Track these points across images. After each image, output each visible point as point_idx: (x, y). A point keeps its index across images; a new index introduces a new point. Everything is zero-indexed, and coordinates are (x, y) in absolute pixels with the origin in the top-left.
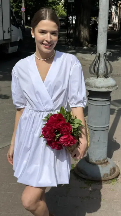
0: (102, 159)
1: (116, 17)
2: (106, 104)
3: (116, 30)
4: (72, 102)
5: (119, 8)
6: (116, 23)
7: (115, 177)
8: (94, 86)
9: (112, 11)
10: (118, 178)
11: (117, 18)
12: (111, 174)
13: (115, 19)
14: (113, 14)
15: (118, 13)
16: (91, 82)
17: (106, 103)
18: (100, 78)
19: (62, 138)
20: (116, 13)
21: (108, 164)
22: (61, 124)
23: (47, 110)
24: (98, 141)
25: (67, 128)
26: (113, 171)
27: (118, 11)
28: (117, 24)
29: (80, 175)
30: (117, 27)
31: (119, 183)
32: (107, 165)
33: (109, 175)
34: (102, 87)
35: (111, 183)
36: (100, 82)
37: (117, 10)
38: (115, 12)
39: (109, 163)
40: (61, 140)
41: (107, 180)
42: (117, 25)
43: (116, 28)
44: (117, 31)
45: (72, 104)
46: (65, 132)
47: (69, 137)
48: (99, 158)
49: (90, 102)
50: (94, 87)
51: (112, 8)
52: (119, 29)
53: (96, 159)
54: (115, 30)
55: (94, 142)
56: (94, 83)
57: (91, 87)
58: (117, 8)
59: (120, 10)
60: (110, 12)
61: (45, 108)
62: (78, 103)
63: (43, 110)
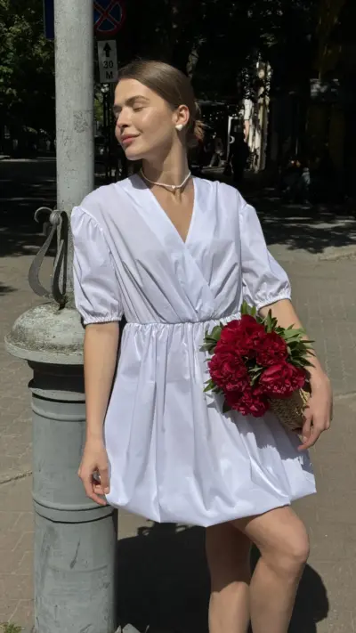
1: (254, 135)
3: (257, 168)
4: (263, 291)
5: (262, 108)
6: (255, 150)
8: (41, 342)
9: (243, 117)
11: (258, 138)
13: (253, 140)
14: (246, 123)
15: (261, 123)
16: (32, 327)
18: (70, 312)
19: (268, 373)
20: (255, 121)
22: (256, 339)
23: (203, 316)
24: (72, 565)
25: (273, 348)
27: (260, 116)
28: (259, 153)
30: (259, 160)
36: (67, 328)
37: (258, 113)
38: (251, 120)
40: (264, 380)
42: (257, 156)
43: (256, 163)
44: (259, 171)
45: (264, 297)
46: (270, 358)
47: (285, 367)
49: (39, 406)
50: (43, 347)
51: (244, 109)
52: (263, 168)
54: (253, 170)
55: (55, 570)
56: (42, 330)
57: (33, 346)
58: (256, 107)
59: (266, 115)
60: (237, 120)
61: (197, 312)
62: (279, 290)
63: (190, 317)
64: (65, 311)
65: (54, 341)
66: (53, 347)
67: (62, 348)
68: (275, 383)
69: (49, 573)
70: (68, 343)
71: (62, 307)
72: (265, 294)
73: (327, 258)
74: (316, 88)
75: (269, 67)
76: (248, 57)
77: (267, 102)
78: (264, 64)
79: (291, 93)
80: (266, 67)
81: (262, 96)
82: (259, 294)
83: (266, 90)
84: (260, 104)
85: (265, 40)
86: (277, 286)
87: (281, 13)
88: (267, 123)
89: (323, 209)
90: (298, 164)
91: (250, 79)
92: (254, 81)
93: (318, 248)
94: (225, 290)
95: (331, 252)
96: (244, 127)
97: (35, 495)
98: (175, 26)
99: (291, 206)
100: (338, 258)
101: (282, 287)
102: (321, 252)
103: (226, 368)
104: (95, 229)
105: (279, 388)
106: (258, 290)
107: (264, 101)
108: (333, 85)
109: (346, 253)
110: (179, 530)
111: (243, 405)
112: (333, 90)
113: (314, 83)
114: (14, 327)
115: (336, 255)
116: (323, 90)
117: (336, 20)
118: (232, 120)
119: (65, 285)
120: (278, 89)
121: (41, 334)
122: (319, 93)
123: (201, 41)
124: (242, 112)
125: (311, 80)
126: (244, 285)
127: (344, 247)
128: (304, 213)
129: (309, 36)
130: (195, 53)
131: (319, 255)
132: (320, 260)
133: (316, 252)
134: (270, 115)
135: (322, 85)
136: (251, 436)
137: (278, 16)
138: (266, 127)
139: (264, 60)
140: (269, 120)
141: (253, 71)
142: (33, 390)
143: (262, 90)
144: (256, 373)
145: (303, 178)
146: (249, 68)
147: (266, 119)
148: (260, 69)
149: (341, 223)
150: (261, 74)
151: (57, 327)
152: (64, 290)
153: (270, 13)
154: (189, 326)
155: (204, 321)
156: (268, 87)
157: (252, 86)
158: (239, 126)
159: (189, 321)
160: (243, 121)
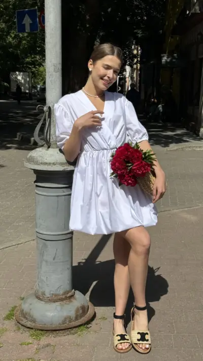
0: (61, 292)
2: (64, 194)
5: (135, 71)
7: (83, 322)
8: (41, 161)
9: (125, 76)
10: (90, 325)
12: (76, 318)
14: (127, 79)
15: (135, 79)
16: (36, 156)
17: (64, 192)
18: (52, 149)
20: (132, 78)
21: (74, 301)
23: (111, 147)
24: (54, 259)
26: (81, 311)
27: (135, 75)
29: (24, 322)
31: (91, 333)
32: (71, 301)
33: (74, 319)
34: (54, 164)
35: (76, 333)
36: (52, 155)
37: (133, 74)
39: (75, 299)
41: (70, 328)
46: (136, 159)
48: (57, 290)
49: (39, 190)
50: (41, 163)
51: (126, 71)
53: (52, 292)
55: (46, 261)
56: (41, 157)
57: (37, 163)
58: (132, 70)
59: (138, 74)
60: (122, 78)
61: (108, 145)
62: (142, 136)
63: (106, 147)
64: (50, 149)
65: (46, 161)
66: (46, 164)
67: (50, 164)
68: (137, 169)
69: (44, 263)
70: (52, 162)
71: (49, 147)
72: (137, 138)
73: (171, 149)
74: (165, 59)
75: (139, 48)
76: (127, 43)
77: (139, 68)
78: (137, 47)
79: (152, 62)
80: (138, 48)
81: (135, 64)
82: (135, 138)
83: (137, 60)
84: (135, 69)
85: (137, 33)
86: (141, 134)
87: (145, 18)
88: (139, 79)
89: (169, 125)
90: (156, 101)
91: (129, 54)
92: (131, 56)
93: (166, 144)
94: (120, 136)
95: (173, 147)
96: (126, 82)
97: (37, 230)
98: (88, 26)
99: (152, 124)
100: (177, 150)
101: (144, 135)
102: (168, 146)
103: (117, 164)
104: (65, 113)
105: (139, 171)
106: (134, 137)
107: (137, 67)
108: (174, 57)
109: (181, 147)
110: (97, 263)
111: (126, 181)
112: (174, 60)
113: (164, 56)
114: (28, 157)
115: (176, 148)
116: (168, 60)
117: (175, 22)
118: (119, 78)
119: (50, 139)
120: (144, 60)
121: (40, 158)
122: (166, 62)
123: (101, 34)
124: (124, 73)
125: (162, 55)
126: (128, 135)
127: (180, 144)
128: (159, 127)
129: (161, 31)
130: (98, 40)
131: (167, 148)
132: (167, 151)
133: (165, 147)
134: (140, 75)
135: (168, 58)
136: (130, 197)
137: (144, 20)
138: (138, 81)
139: (136, 44)
140: (140, 77)
141: (131, 51)
142: (36, 184)
143: (136, 60)
144: (130, 166)
145: (158, 108)
146: (129, 49)
147: (138, 77)
148: (134, 49)
149: (179, 132)
150: (135, 52)
151: (47, 156)
152: (50, 141)
153: (139, 18)
154: (106, 151)
155: (112, 149)
156: (139, 59)
157: (130, 58)
158: (123, 81)
159: (106, 149)
160: (125, 78)
